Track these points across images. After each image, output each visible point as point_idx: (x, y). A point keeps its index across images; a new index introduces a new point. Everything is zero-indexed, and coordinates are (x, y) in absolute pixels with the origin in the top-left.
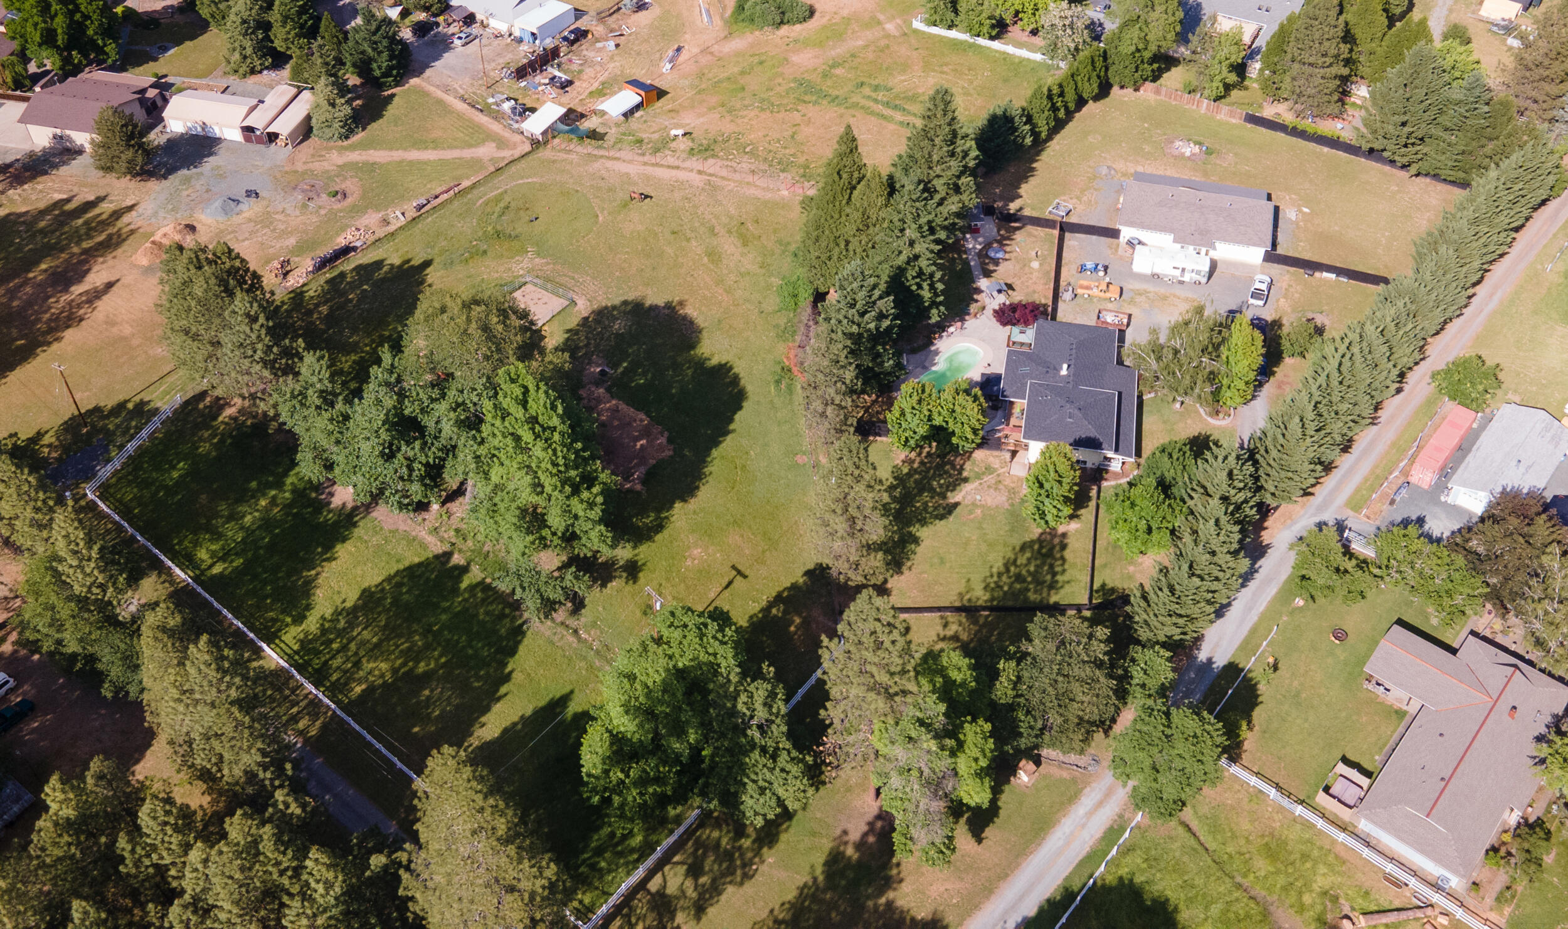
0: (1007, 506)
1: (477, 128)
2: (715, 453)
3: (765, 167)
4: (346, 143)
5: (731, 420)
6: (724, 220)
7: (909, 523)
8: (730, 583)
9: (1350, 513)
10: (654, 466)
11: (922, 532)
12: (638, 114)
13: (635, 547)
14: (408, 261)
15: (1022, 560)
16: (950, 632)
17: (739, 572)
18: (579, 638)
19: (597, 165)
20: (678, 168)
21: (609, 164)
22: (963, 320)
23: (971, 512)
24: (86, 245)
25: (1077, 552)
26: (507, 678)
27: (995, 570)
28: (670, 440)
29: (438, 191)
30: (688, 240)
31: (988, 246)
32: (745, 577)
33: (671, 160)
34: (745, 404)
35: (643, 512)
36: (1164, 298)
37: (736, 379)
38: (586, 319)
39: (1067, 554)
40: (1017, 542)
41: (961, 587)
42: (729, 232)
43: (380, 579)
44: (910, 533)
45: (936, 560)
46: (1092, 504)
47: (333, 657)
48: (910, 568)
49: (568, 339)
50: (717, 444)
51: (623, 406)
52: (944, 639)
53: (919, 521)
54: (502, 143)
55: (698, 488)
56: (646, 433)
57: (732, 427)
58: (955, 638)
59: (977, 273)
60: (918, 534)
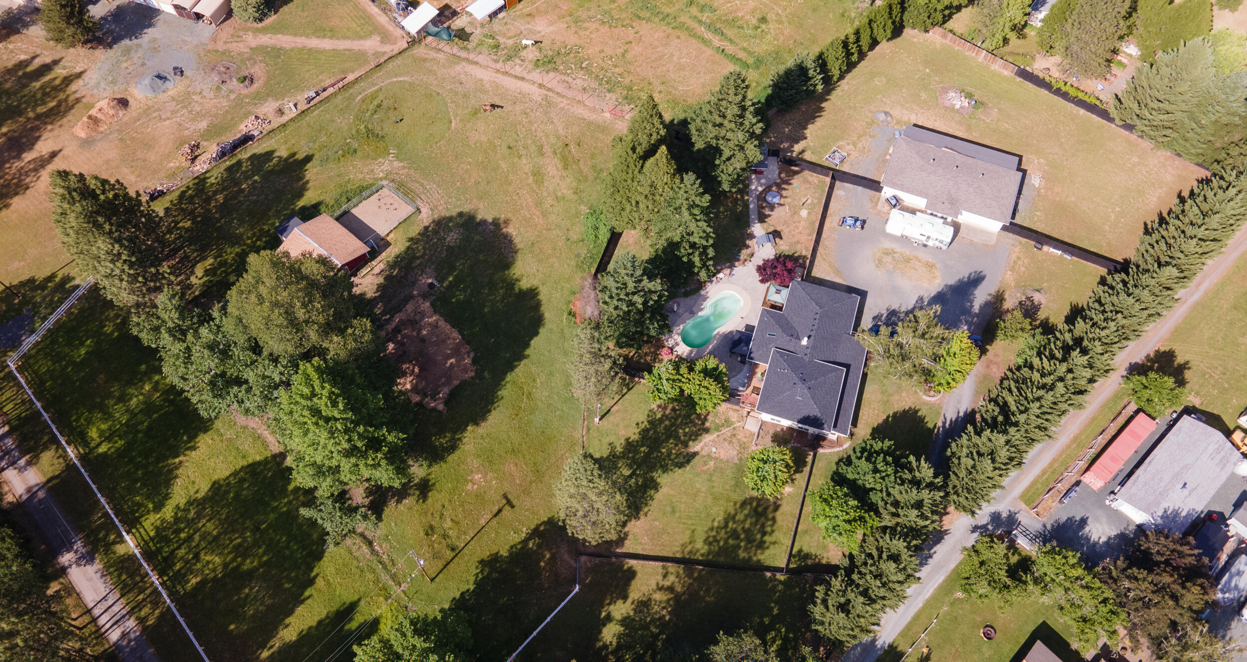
0: (736, 461)
1: (368, 19)
2: (509, 377)
3: (594, 85)
4: (260, 25)
5: (527, 345)
6: (553, 139)
7: (652, 468)
8: (500, 511)
9: (1023, 506)
10: (457, 387)
11: (663, 479)
12: (500, 16)
13: (430, 466)
14: (294, 154)
15: (741, 517)
16: (667, 583)
17: (509, 503)
18: (373, 551)
19: (458, 68)
20: (523, 79)
21: (470, 68)
22: (732, 266)
23: (705, 463)
24: (41, 110)
25: (785, 517)
26: (311, 582)
27: (716, 524)
28: (475, 362)
29: (328, 82)
30: (520, 157)
31: (768, 189)
32: (513, 507)
33: (518, 70)
34: (541, 330)
35: (441, 433)
36: (908, 260)
37: (538, 304)
38: (426, 228)
39: (778, 515)
40: (739, 497)
41: (686, 538)
42: (555, 153)
43: (227, 473)
44: (652, 478)
45: (669, 509)
46: (807, 469)
47: (179, 548)
48: (646, 514)
49: (408, 248)
50: (512, 368)
51: (442, 323)
52: (661, 589)
53: (662, 466)
54: (386, 37)
55: (489, 411)
56: (456, 352)
57: (527, 352)
58: (671, 589)
59: (753, 216)
60: (658, 480)
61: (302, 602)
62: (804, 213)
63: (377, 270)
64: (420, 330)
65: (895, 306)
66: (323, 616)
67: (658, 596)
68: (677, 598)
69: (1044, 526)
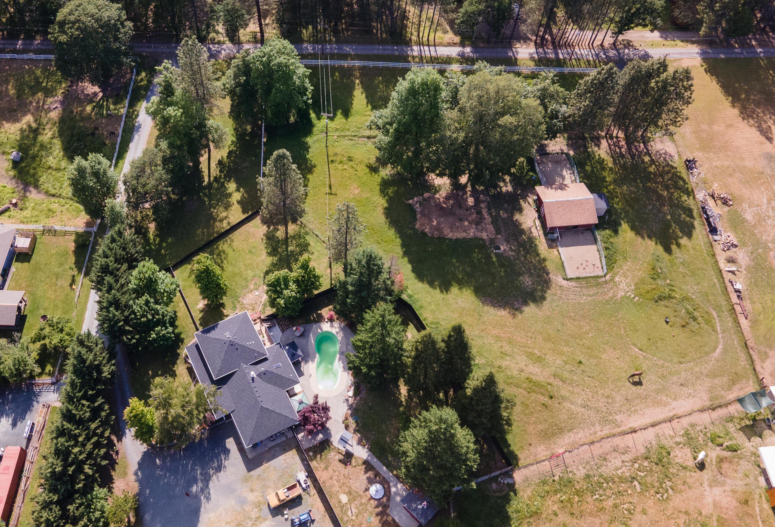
0: (240, 299)
2: (399, 241)
3: (604, 472)
5: (410, 262)
6: (564, 393)
7: (280, 260)
8: (330, 187)
10: (416, 216)
11: (269, 260)
13: (383, 178)
14: (679, 247)
16: (225, 221)
17: (331, 194)
18: (363, 137)
19: (705, 397)
20: (653, 426)
22: (350, 407)
23: (255, 284)
25: (192, 294)
27: (225, 262)
28: (424, 234)
29: (747, 304)
30: (566, 363)
31: (387, 493)
33: (667, 430)
34: (413, 274)
35: (396, 193)
37: (431, 284)
38: (548, 274)
39: (196, 291)
41: (235, 244)
42: (550, 385)
44: (276, 256)
45: (253, 250)
46: (198, 323)
48: (262, 239)
49: (538, 255)
50: (403, 245)
51: (464, 235)
52: (226, 218)
53: (276, 264)
55: (387, 218)
56: (438, 228)
57: (406, 259)
58: (221, 221)
59: (375, 462)
60: (271, 258)
61: (367, 103)
62: (344, 498)
63: (533, 230)
64: (470, 223)
65: (221, 474)
66: (353, 106)
67: (224, 214)
68: (215, 220)
69: (38, 402)
